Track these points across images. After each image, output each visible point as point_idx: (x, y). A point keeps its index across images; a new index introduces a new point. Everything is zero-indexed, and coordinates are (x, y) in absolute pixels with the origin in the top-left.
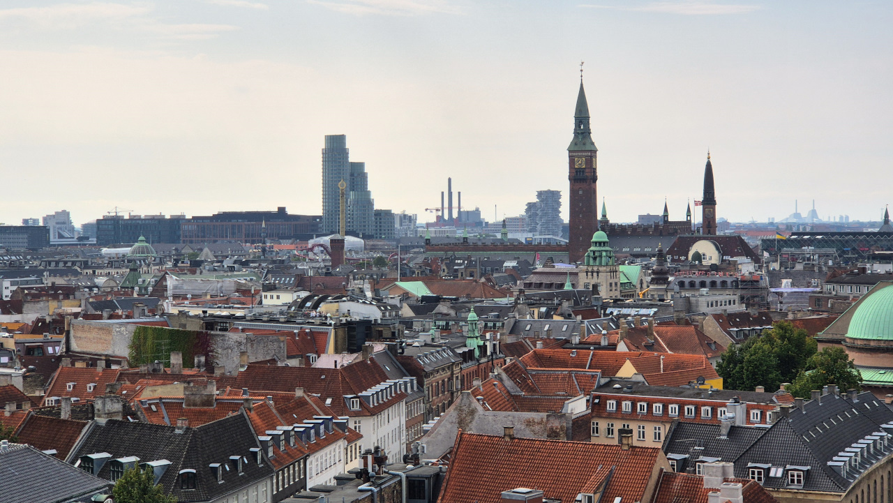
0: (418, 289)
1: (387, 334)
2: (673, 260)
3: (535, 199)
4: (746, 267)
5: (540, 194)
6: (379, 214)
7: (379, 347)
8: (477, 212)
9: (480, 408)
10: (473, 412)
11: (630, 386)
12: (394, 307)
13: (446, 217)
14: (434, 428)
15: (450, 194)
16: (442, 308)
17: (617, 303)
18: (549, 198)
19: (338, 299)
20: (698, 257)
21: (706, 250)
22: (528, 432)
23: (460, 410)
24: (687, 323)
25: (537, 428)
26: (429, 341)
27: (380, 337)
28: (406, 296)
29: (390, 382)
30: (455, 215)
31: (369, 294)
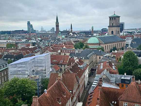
0: (40, 39)
10: (48, 52)
11: (65, 49)
12: (37, 41)
15: (42, 28)
16: (43, 41)
17: (62, 40)
18: (53, 28)
21: (71, 34)
24: (70, 42)
25: (55, 54)
26: (42, 44)
29: (38, 49)
31: (34, 39)
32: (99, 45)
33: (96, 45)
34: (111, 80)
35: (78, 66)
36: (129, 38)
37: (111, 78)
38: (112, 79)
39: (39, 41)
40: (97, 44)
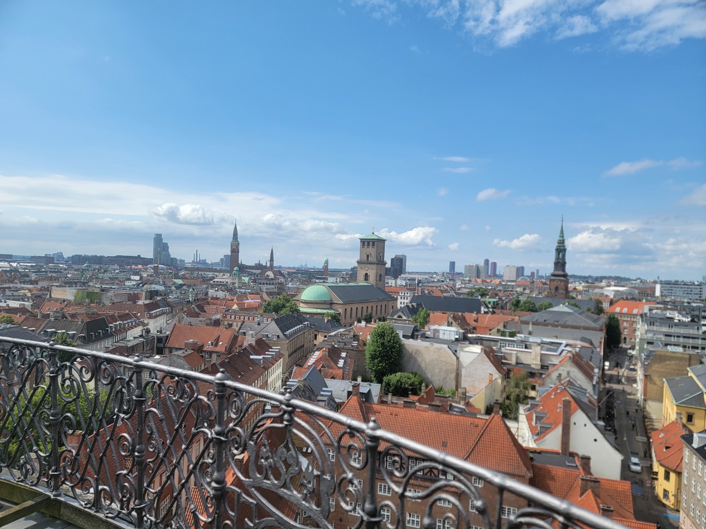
0: (179, 282)
1: (163, 294)
2: (260, 277)
3: (223, 257)
4: (282, 280)
5: (225, 256)
6: (172, 259)
7: (159, 298)
8: (205, 260)
9: (185, 317)
10: (183, 318)
11: (235, 311)
12: (170, 287)
13: (195, 261)
14: (171, 322)
15: (197, 254)
16: (185, 287)
17: (240, 288)
19: (151, 284)
20: (268, 276)
21: (270, 274)
22: (200, 324)
23: (179, 317)
24: (258, 294)
25: (203, 323)
26: (176, 297)
27: (161, 295)
28: (175, 283)
29: (161, 309)
30: (198, 260)
31: (161, 283)
32: (329, 306)
33: (321, 306)
34: (322, 393)
35: (252, 357)
36: (407, 294)
37: (324, 389)
38: (324, 391)
39: (173, 288)
40: (324, 303)
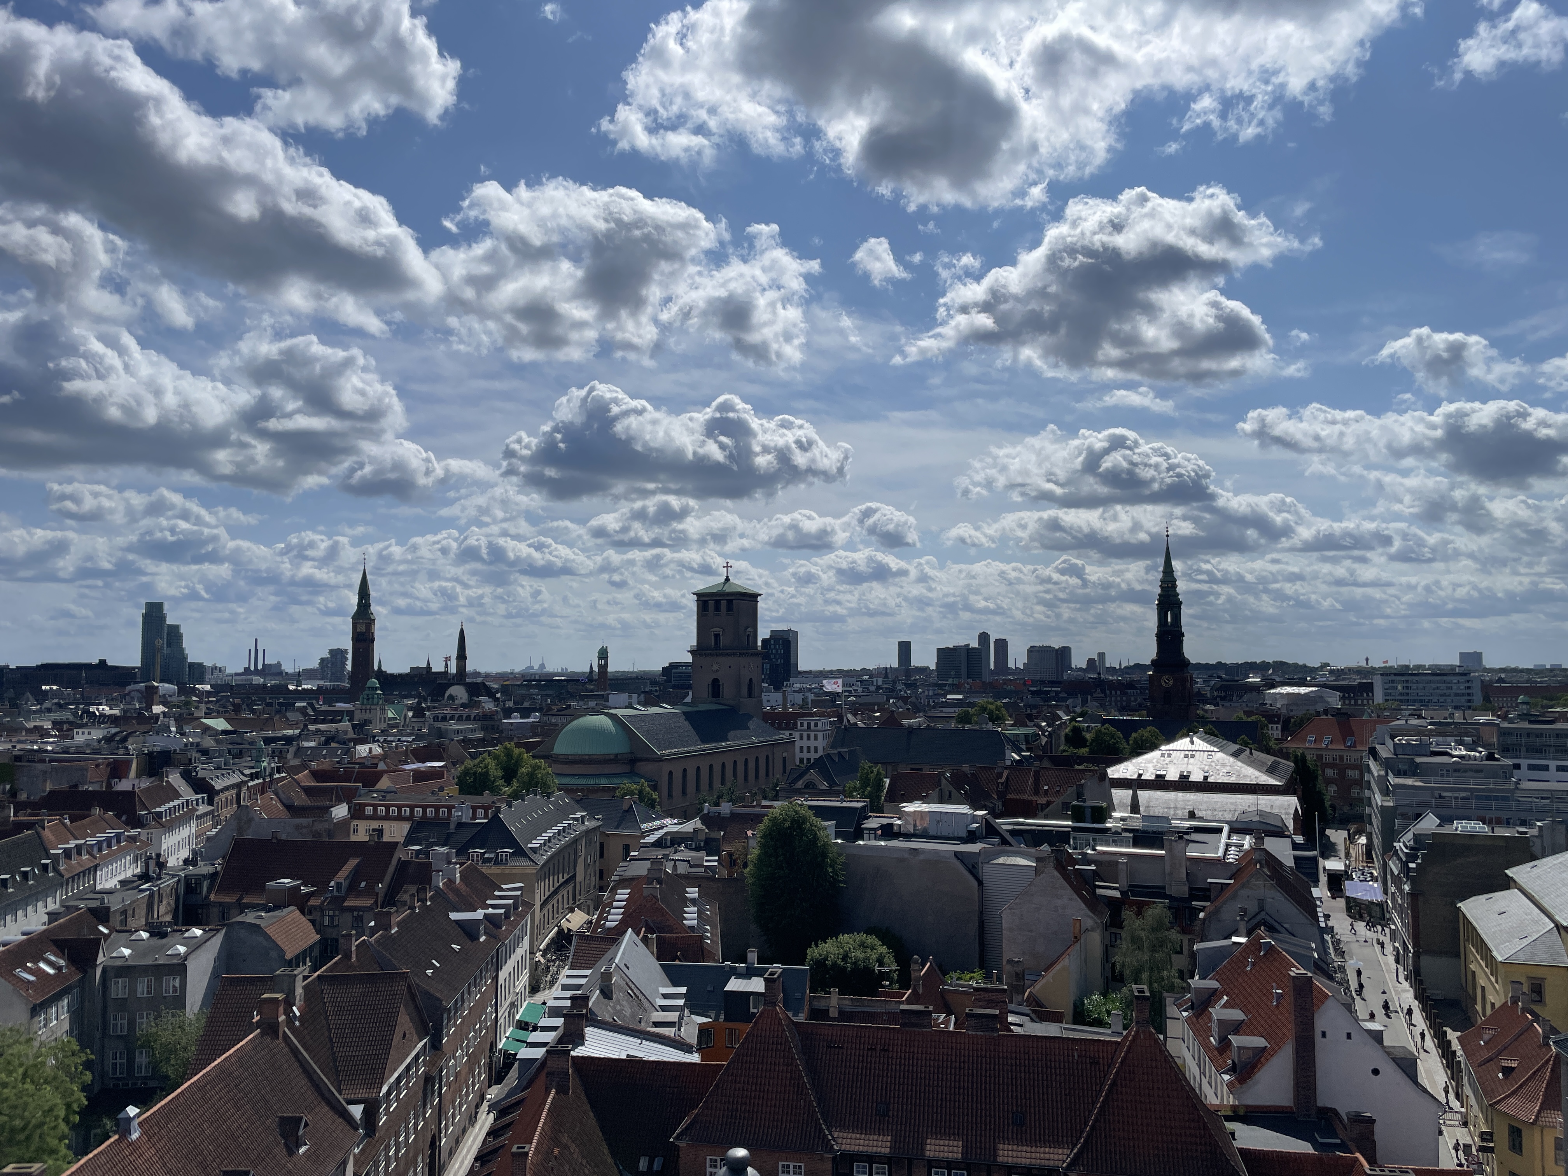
0: (220, 724)
1: (184, 760)
2: (431, 700)
3: (326, 655)
4: (488, 705)
5: (331, 651)
6: (192, 665)
7: (175, 772)
8: (278, 665)
9: (257, 817)
10: (250, 821)
11: (385, 796)
13: (252, 668)
17: (384, 732)
18: (337, 655)
19: (145, 734)
20: (451, 697)
22: (296, 834)
23: (239, 819)
25: (304, 830)
27: (177, 764)
28: (208, 730)
29: (183, 799)
30: (260, 667)
32: (626, 768)
33: (608, 769)
35: (454, 916)
36: (816, 725)
37: (663, 990)
38: (664, 996)
39: (208, 742)
40: (615, 760)
